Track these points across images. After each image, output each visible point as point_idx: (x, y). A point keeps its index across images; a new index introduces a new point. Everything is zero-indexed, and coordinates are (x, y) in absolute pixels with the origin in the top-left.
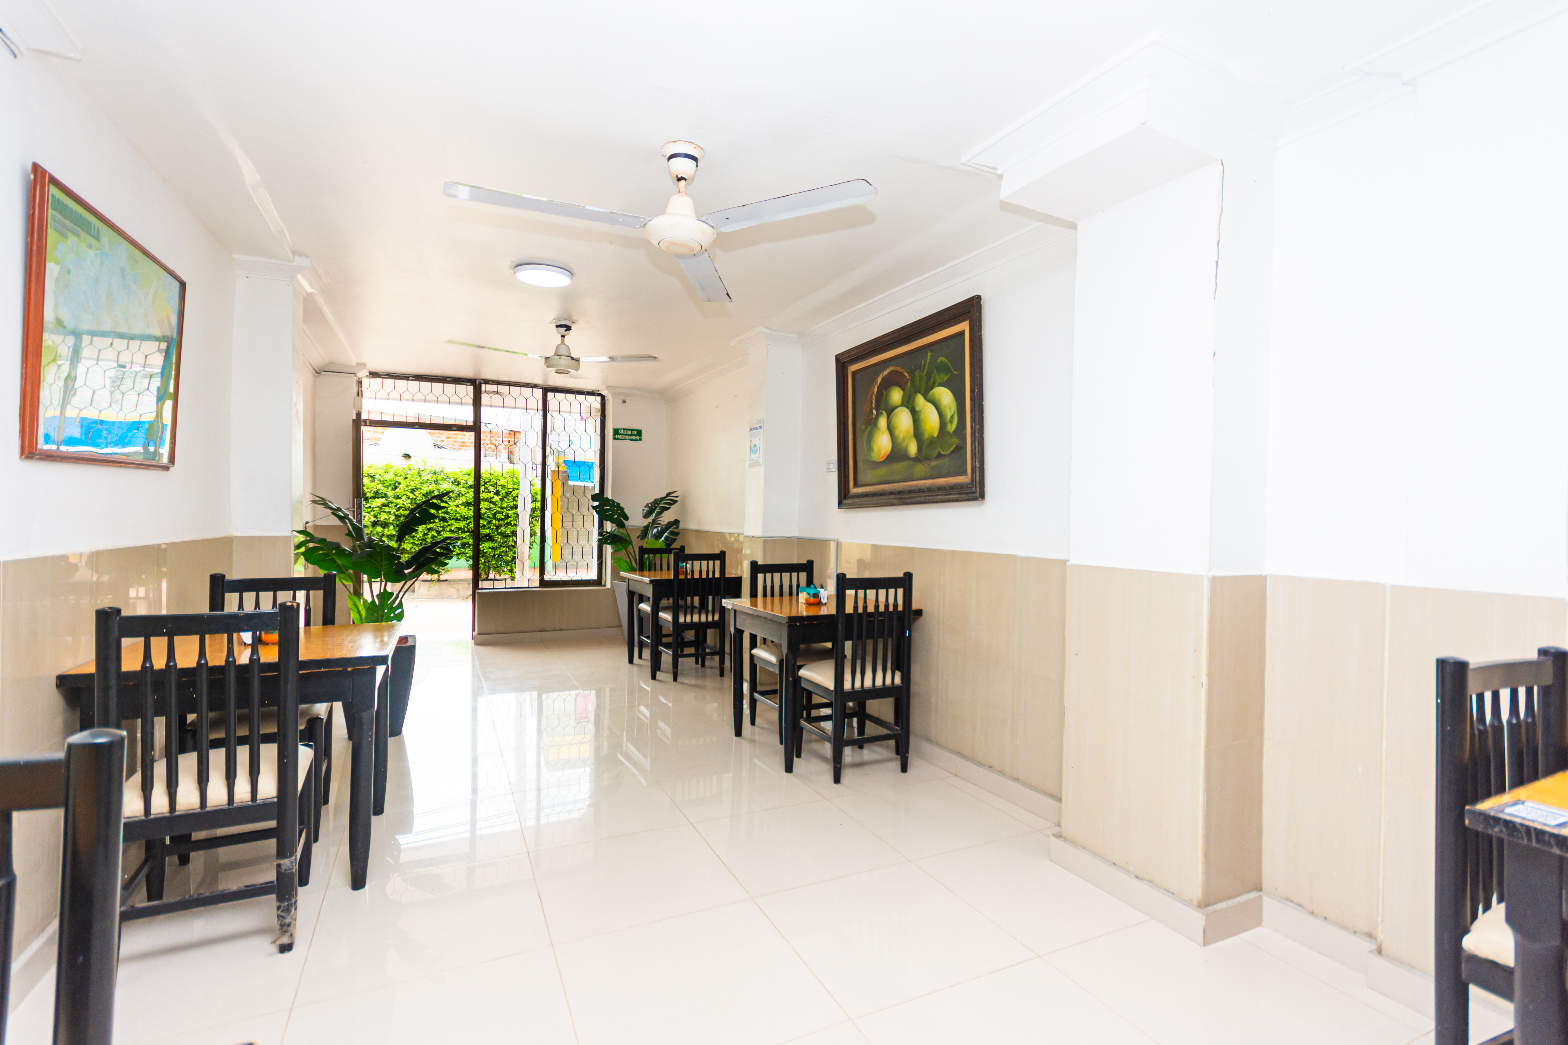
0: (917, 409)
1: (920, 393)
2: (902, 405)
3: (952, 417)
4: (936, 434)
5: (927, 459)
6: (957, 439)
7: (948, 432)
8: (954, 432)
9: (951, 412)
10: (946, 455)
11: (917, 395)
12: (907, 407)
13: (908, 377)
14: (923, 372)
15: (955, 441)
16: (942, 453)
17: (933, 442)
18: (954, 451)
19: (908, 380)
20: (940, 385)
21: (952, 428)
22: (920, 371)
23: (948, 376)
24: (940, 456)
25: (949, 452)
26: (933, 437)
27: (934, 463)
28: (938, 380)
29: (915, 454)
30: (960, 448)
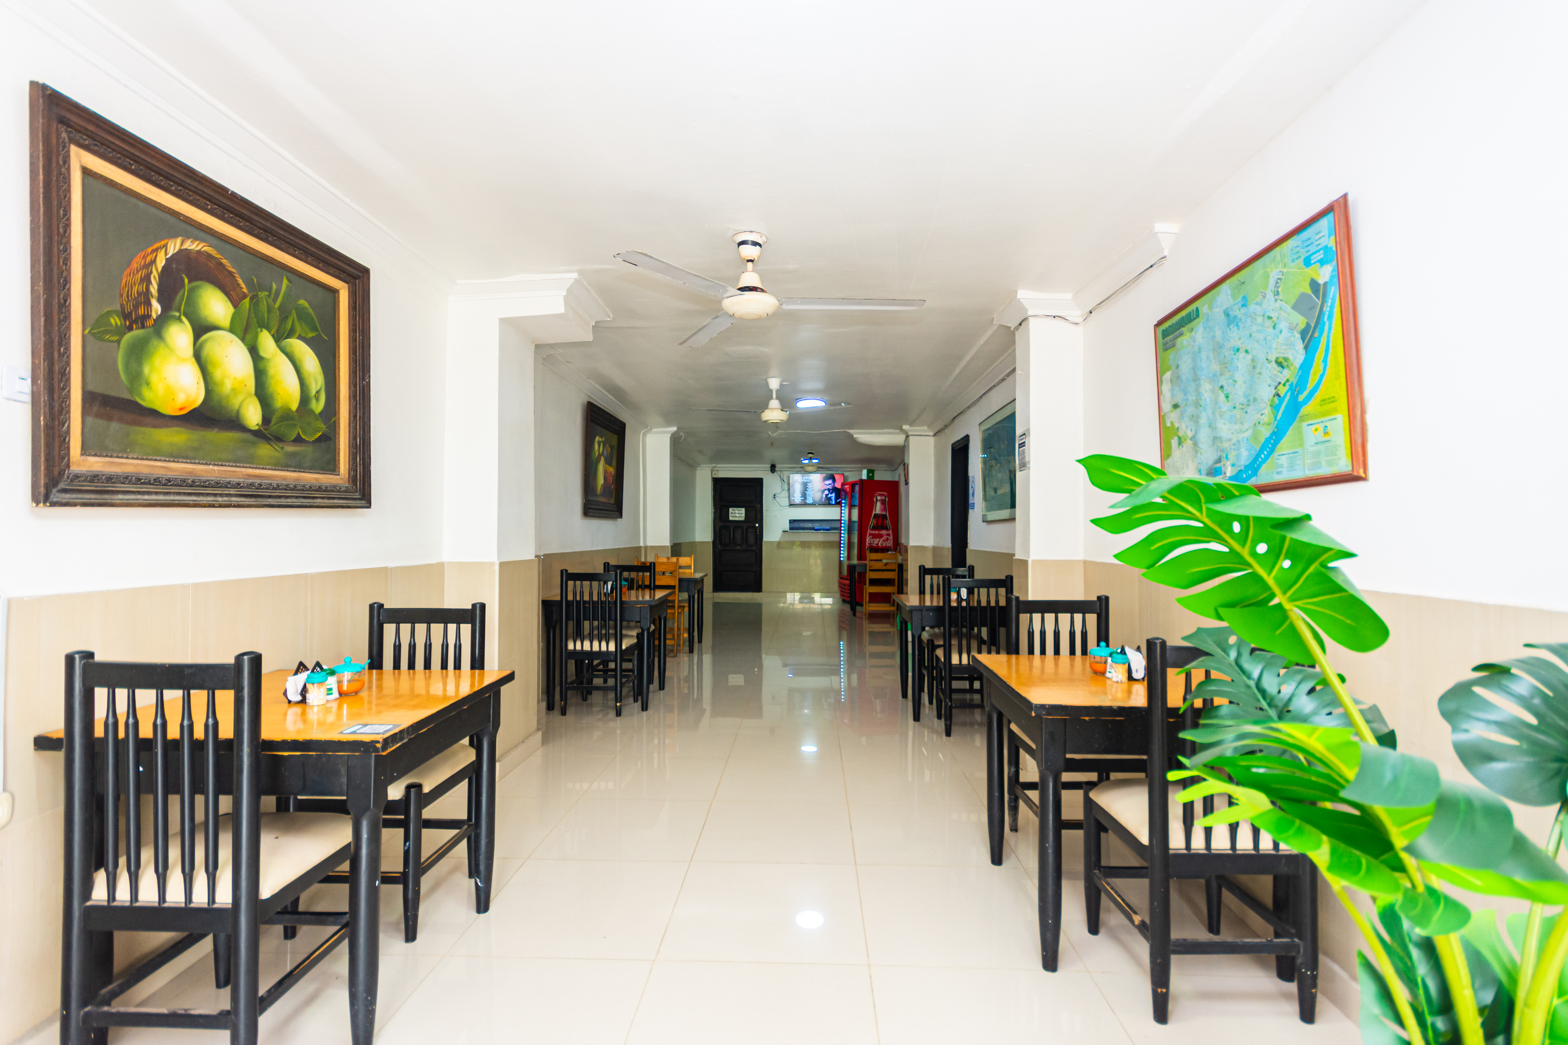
0: (262, 353)
1: (269, 331)
2: (232, 330)
3: (318, 392)
4: (294, 406)
5: (279, 439)
6: (325, 425)
7: (312, 412)
8: (320, 414)
9: (316, 386)
10: (308, 442)
11: (261, 331)
12: (243, 340)
13: (245, 290)
14: (275, 300)
15: (321, 427)
16: (303, 437)
17: (287, 416)
18: (319, 440)
19: (245, 296)
20: (300, 338)
21: (318, 406)
22: (269, 296)
23: (314, 334)
24: (298, 440)
25: (313, 439)
26: (290, 410)
27: (290, 449)
28: (299, 330)
29: (258, 425)
30: (329, 439)
